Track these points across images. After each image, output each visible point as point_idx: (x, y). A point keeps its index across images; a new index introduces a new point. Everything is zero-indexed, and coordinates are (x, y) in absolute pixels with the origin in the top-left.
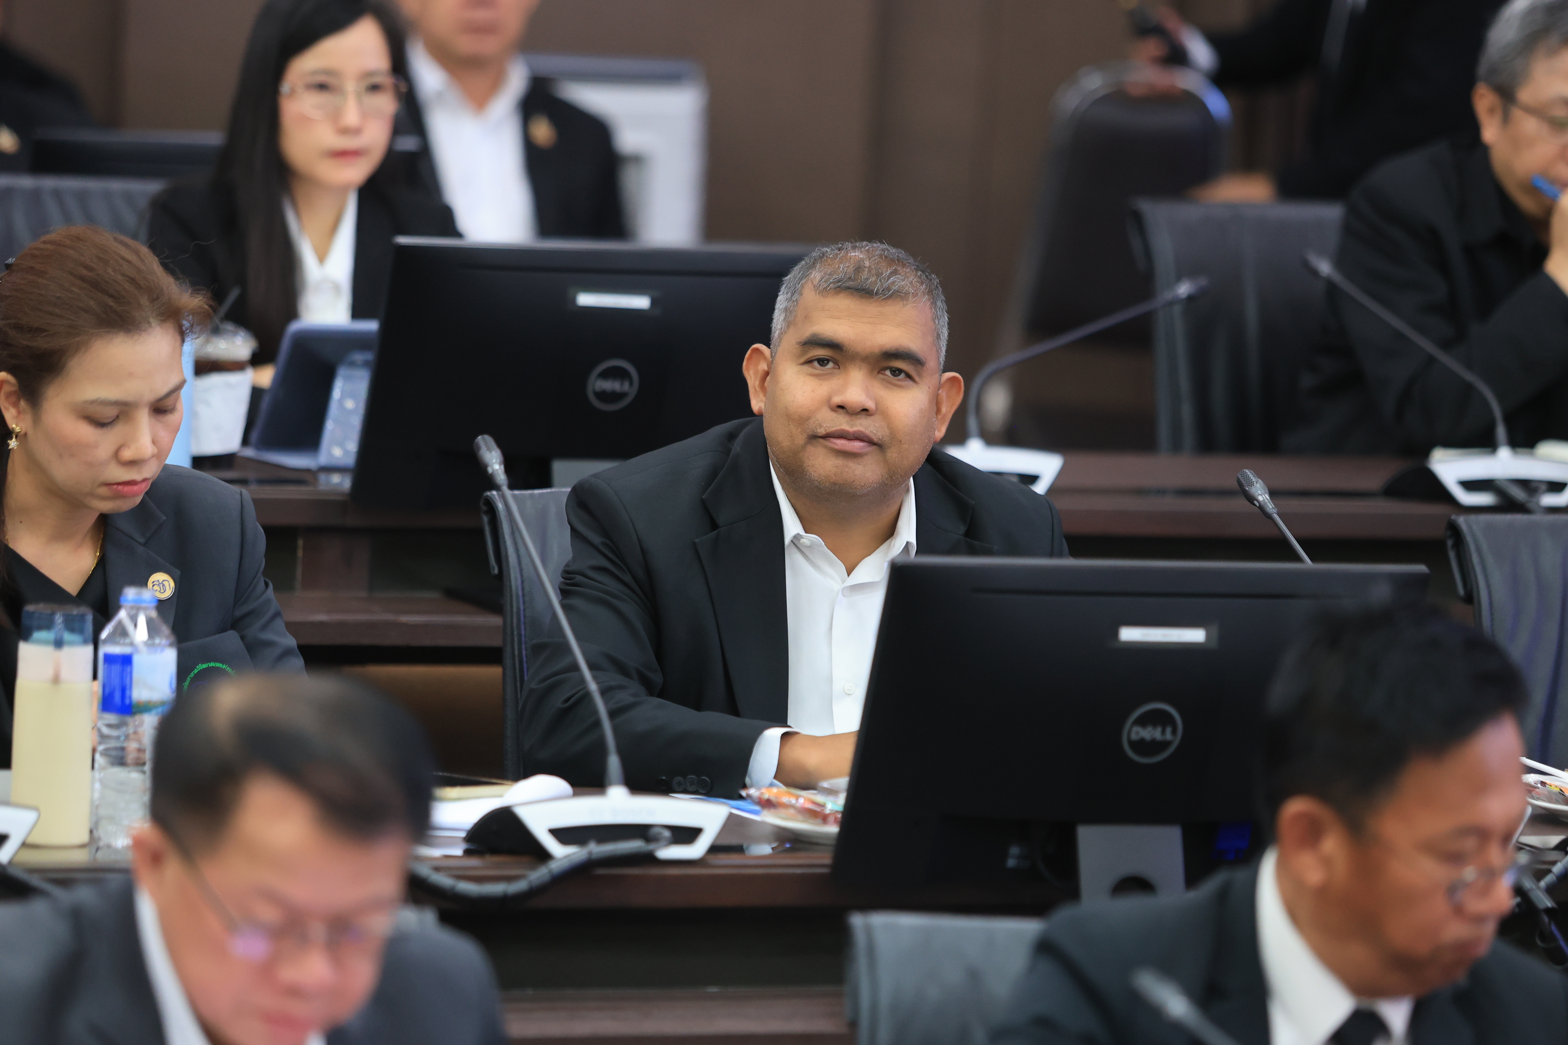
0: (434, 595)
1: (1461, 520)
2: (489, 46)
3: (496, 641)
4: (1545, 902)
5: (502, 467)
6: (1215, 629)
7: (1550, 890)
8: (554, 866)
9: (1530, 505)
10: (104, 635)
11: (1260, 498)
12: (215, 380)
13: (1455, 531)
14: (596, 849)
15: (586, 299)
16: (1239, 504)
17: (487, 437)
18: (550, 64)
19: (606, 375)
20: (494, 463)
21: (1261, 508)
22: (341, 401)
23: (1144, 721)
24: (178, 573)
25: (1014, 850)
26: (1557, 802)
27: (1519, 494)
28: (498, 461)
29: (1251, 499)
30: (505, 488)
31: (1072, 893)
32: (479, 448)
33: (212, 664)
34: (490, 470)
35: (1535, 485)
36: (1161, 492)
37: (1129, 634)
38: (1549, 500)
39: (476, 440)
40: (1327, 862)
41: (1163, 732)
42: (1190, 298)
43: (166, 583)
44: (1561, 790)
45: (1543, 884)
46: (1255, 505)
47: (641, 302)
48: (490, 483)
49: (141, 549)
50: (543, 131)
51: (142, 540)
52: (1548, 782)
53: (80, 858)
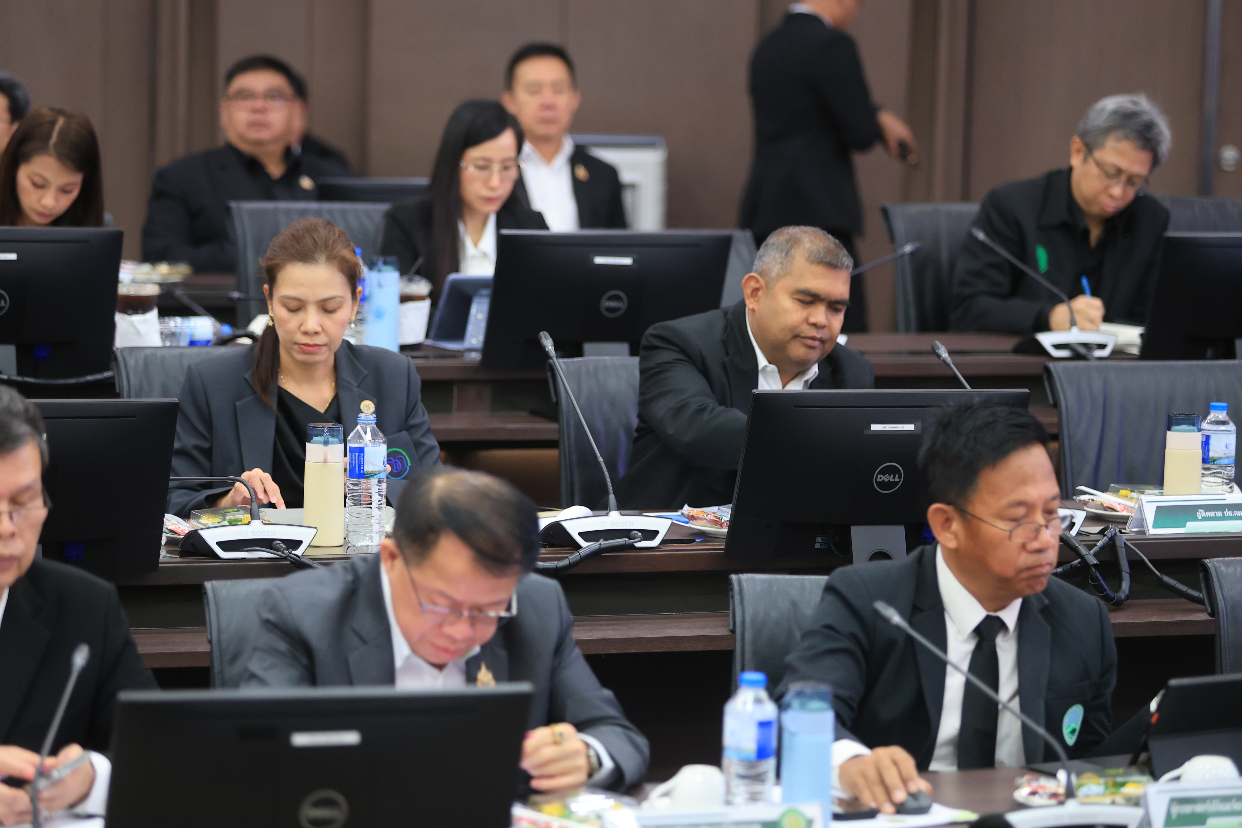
0: (524, 414)
1: (1051, 365)
2: (552, 130)
3: (555, 437)
4: (1093, 561)
5: (553, 347)
6: (919, 424)
7: (1096, 555)
8: (582, 552)
9: (1088, 356)
10: (349, 438)
11: (944, 356)
12: (410, 305)
13: (1047, 370)
14: (603, 543)
15: (599, 260)
16: (933, 359)
17: (545, 332)
18: (584, 139)
19: (611, 298)
20: (549, 346)
21: (944, 361)
22: (475, 315)
23: (883, 472)
24: (375, 400)
25: (819, 540)
26: (1100, 509)
27: (1082, 351)
28: (551, 345)
29: (939, 356)
30: (555, 359)
31: (849, 561)
32: (541, 338)
33: (395, 449)
34: (547, 349)
35: (1090, 346)
36: (899, 353)
37: (875, 427)
38: (1098, 353)
39: (540, 334)
40: (956, 536)
41: (894, 478)
42: (912, 254)
43: (370, 406)
44: (1101, 503)
45: (1092, 552)
46: (941, 359)
47: (627, 261)
48: (547, 355)
49: (356, 389)
50: (582, 173)
51: (356, 384)
52: (1095, 499)
53: (340, 552)
